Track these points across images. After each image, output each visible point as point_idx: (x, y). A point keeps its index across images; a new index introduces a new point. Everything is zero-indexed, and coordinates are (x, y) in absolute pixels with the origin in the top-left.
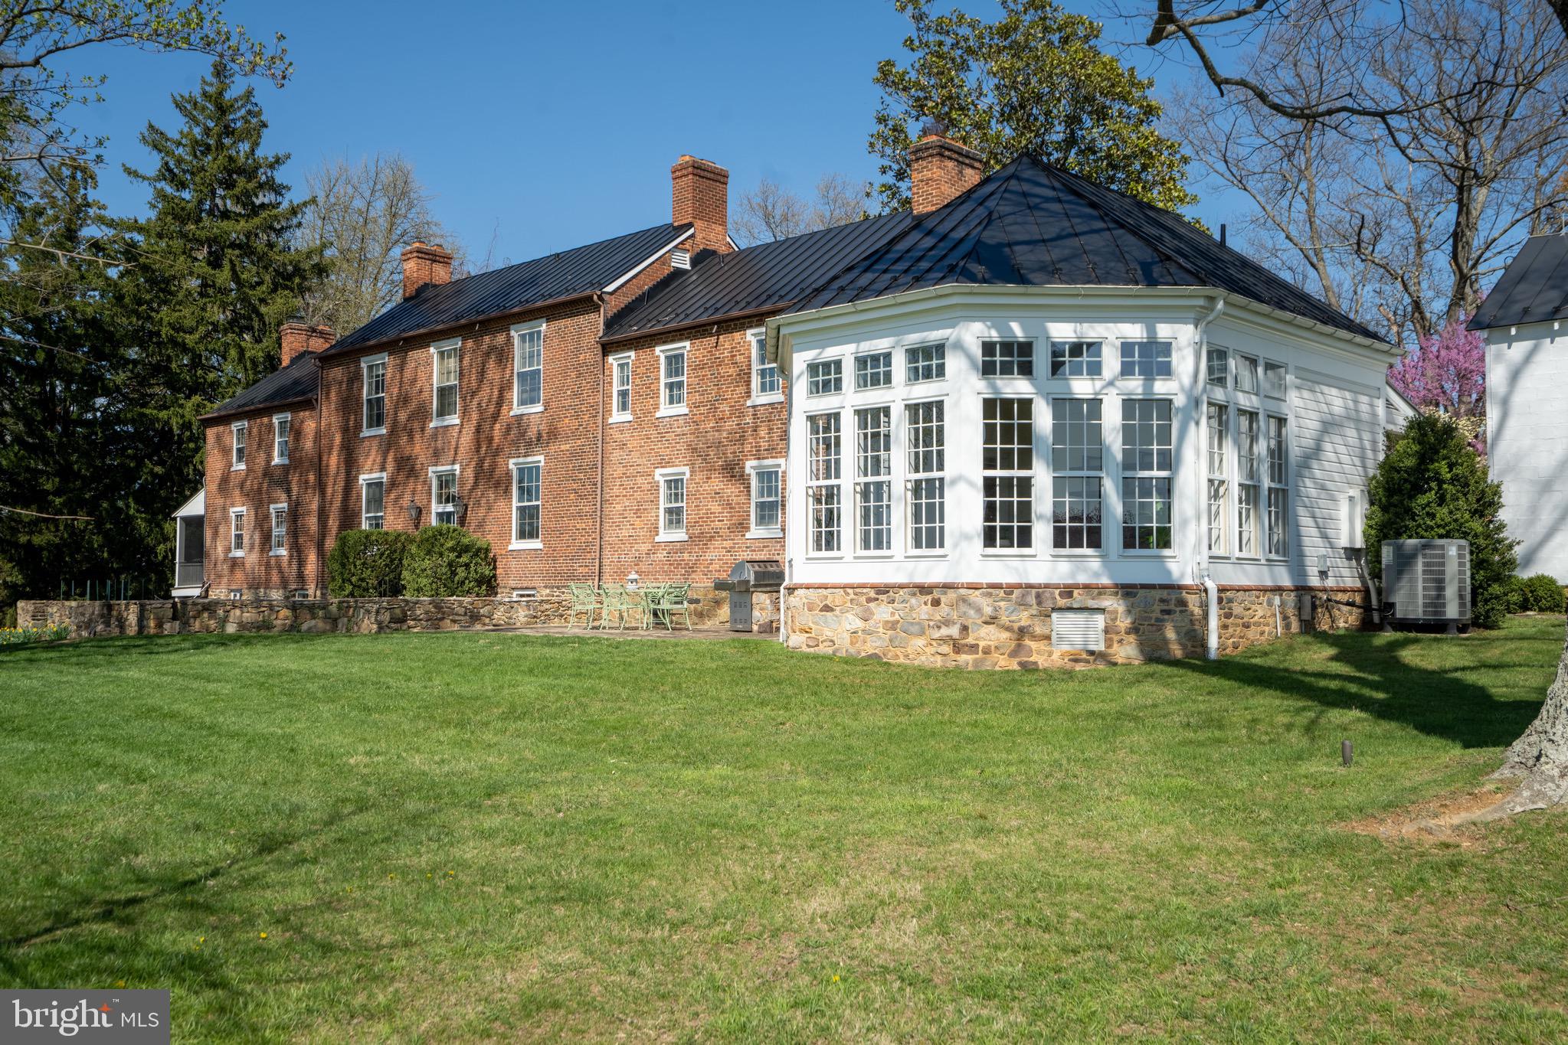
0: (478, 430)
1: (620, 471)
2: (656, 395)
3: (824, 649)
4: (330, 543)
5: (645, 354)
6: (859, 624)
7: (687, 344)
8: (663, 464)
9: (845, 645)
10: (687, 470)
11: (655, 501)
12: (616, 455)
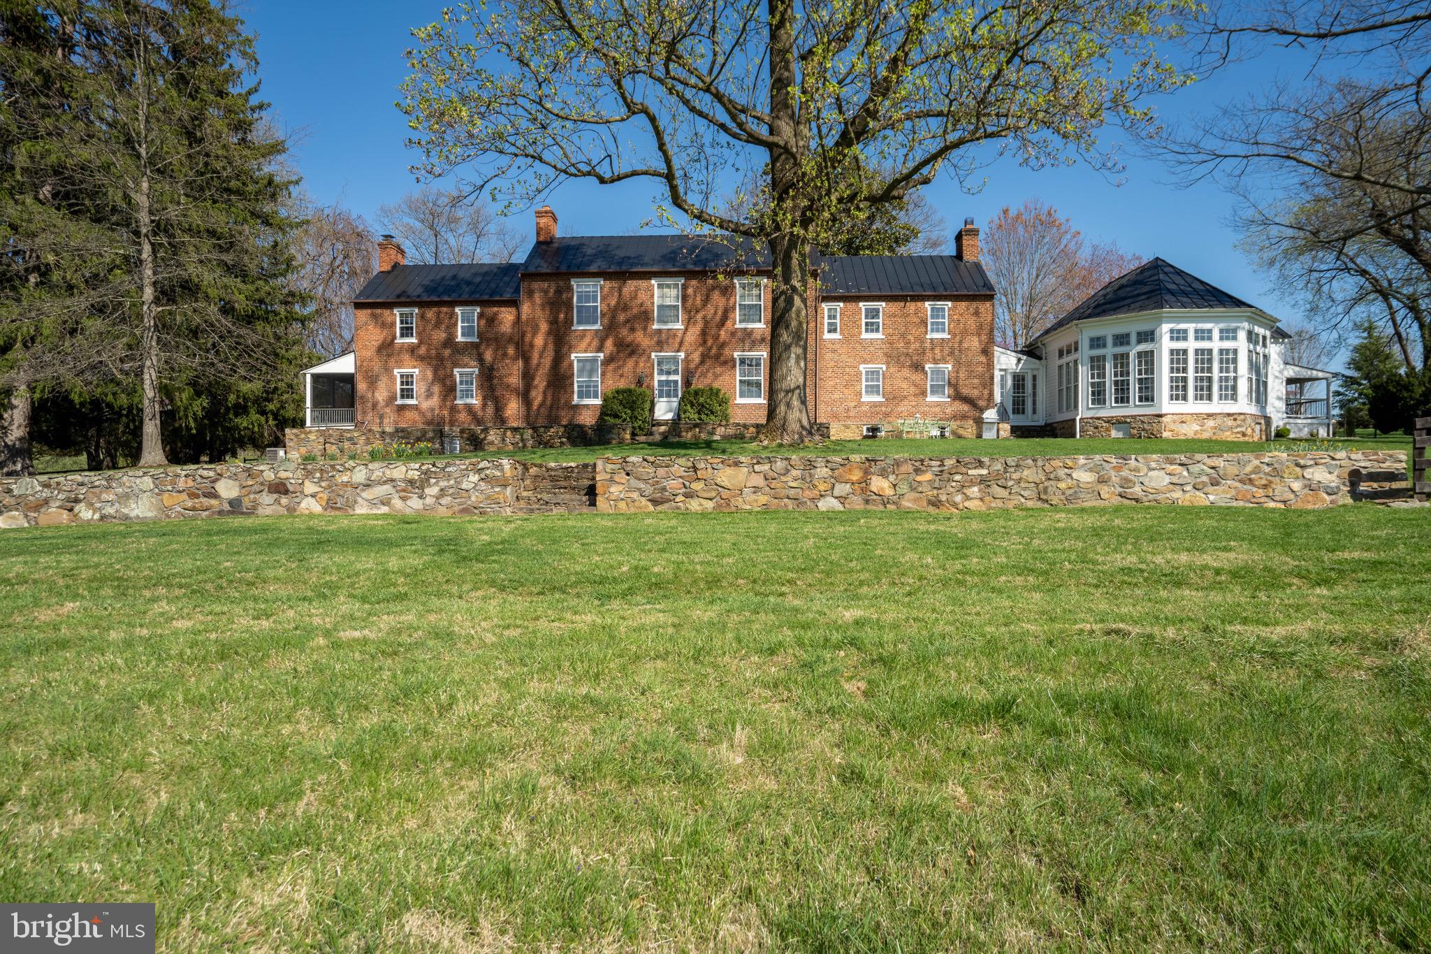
0: (704, 333)
1: (832, 364)
2: (859, 327)
3: (1182, 437)
4: (537, 396)
5: (851, 306)
6: (1198, 428)
7: (884, 304)
8: (865, 362)
9: (1191, 435)
10: (884, 367)
11: (859, 381)
12: (829, 356)
